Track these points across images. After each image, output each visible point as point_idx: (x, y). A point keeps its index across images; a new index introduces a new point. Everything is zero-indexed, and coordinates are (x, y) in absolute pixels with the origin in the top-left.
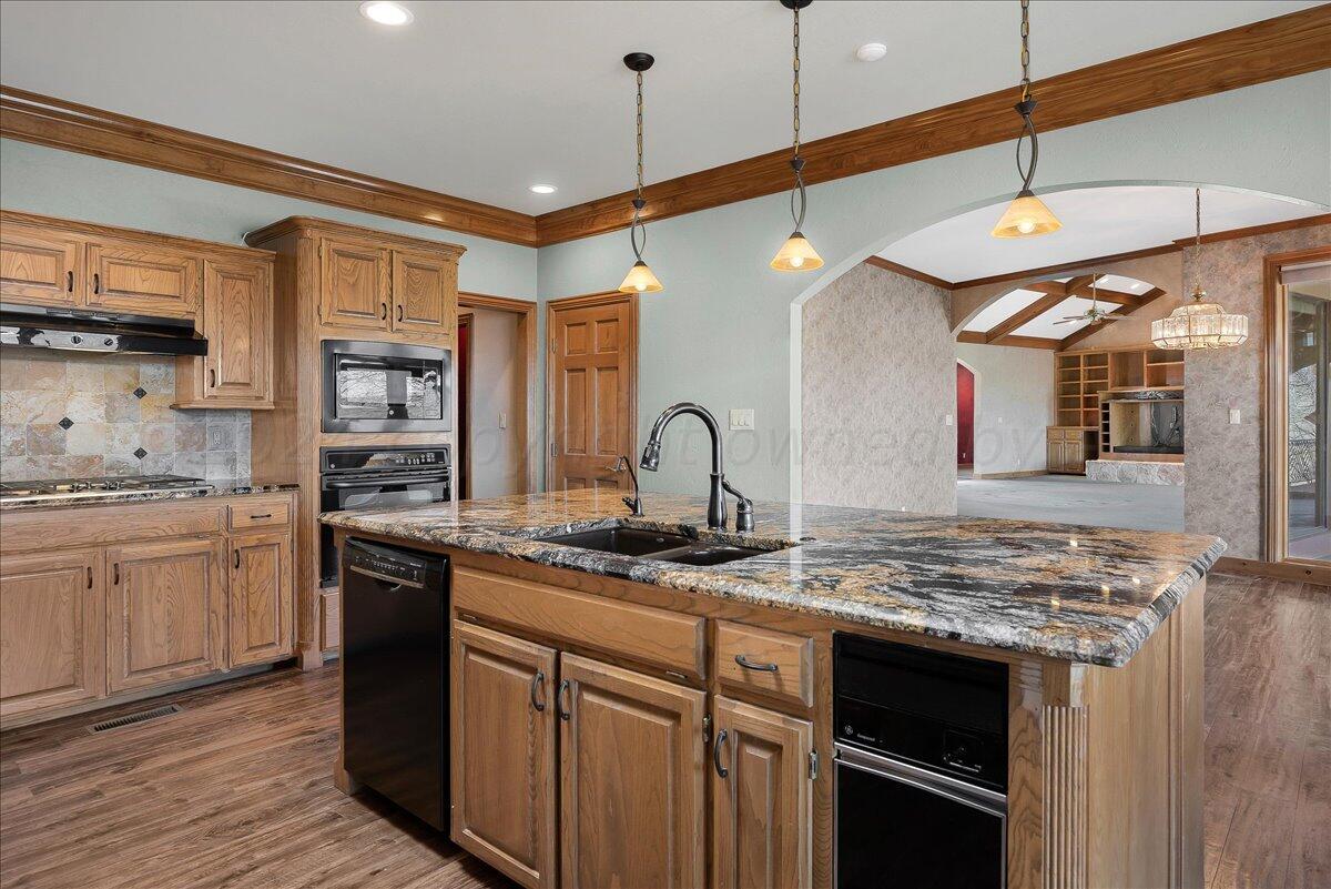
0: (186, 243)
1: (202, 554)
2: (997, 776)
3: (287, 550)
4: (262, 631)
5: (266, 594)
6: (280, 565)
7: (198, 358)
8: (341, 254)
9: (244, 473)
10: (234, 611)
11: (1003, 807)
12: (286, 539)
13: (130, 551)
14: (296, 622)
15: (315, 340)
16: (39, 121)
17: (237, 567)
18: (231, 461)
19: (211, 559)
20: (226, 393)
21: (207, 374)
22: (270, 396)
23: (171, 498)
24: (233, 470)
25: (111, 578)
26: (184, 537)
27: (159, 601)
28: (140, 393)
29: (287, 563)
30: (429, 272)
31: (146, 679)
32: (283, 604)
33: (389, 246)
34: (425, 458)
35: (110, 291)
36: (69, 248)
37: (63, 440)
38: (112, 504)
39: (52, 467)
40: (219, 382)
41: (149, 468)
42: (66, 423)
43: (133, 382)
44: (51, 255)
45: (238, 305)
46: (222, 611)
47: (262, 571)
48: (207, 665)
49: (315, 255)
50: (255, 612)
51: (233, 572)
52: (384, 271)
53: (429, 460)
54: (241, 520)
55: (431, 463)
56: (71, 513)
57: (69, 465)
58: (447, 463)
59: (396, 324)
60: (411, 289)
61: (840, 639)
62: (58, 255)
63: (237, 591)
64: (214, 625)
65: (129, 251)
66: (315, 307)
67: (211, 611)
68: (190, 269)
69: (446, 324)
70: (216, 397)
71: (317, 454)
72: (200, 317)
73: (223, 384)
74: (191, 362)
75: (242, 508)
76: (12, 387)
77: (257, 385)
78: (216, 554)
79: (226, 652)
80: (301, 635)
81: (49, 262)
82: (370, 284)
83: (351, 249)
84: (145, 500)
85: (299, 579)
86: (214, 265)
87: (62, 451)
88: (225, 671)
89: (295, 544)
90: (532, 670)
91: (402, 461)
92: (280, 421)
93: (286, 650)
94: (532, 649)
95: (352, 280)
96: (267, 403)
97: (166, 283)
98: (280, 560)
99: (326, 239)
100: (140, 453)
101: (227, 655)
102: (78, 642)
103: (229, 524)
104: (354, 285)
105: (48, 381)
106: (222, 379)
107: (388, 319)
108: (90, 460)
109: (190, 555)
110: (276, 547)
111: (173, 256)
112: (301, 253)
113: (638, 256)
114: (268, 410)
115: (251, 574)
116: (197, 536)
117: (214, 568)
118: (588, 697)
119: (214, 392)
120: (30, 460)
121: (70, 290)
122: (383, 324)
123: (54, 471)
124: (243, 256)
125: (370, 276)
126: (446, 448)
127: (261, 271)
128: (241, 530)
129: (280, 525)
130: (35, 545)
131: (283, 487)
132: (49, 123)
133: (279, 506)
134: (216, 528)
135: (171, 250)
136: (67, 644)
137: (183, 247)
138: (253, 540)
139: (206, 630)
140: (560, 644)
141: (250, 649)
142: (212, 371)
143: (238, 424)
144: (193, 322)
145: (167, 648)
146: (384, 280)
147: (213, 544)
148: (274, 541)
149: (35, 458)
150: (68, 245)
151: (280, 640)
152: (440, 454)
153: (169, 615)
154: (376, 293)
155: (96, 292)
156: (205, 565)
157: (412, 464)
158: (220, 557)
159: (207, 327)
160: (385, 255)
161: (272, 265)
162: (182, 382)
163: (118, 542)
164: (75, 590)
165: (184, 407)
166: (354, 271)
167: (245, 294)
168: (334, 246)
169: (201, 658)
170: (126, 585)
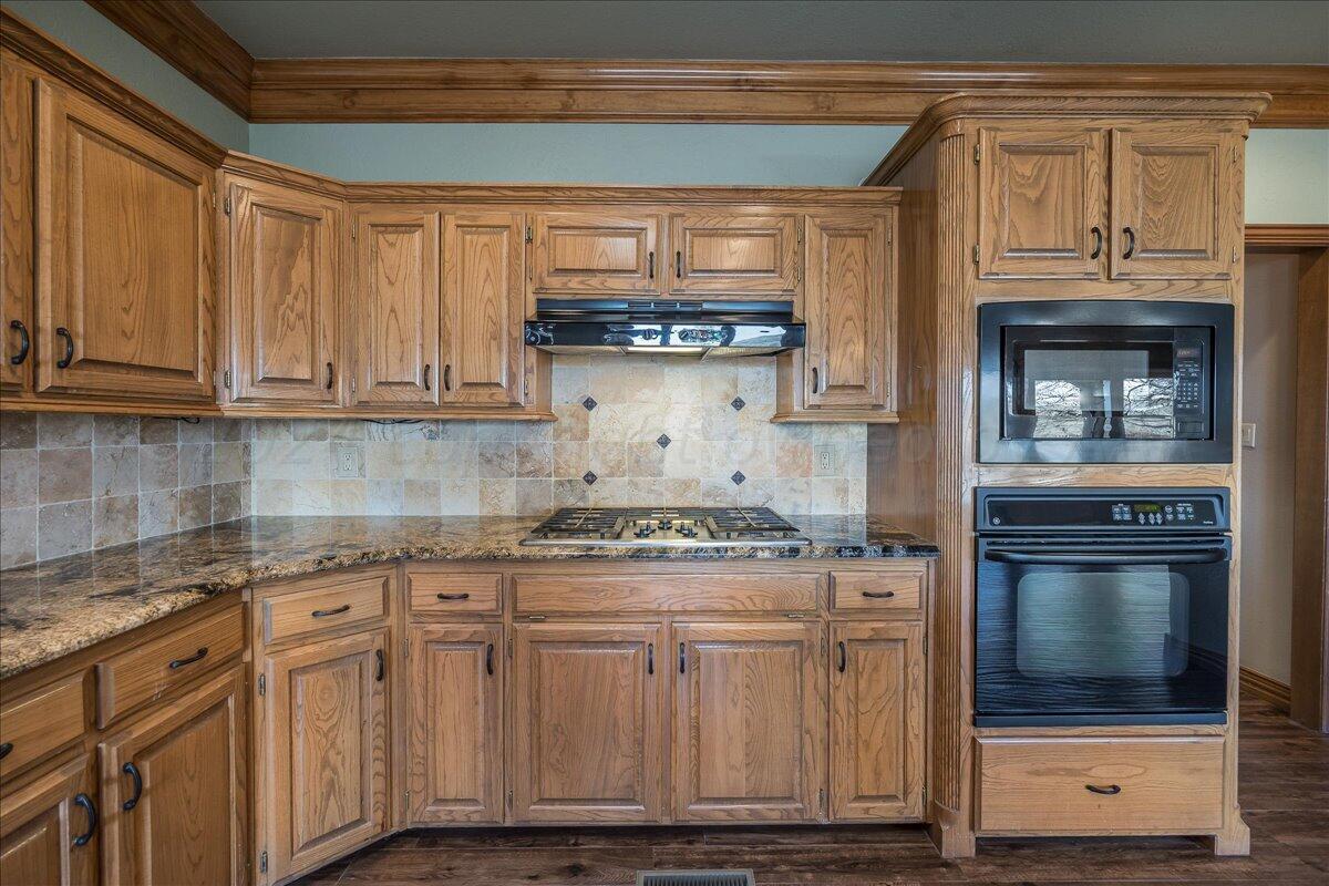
0: (783, 195)
1: (793, 642)
3: (917, 652)
4: (877, 774)
5: (884, 716)
6: (906, 675)
7: (797, 353)
8: (1015, 150)
10: (836, 735)
12: (916, 632)
13: (699, 626)
14: (930, 768)
15: (967, 306)
17: (842, 669)
18: (843, 491)
19: (806, 652)
20: (834, 399)
21: (809, 375)
22: (892, 404)
24: (844, 504)
25: (676, 664)
26: (768, 615)
27: (735, 704)
28: (739, 404)
29: (917, 672)
30: (1185, 160)
32: (911, 735)
33: (1105, 124)
34: (1175, 513)
35: (694, 271)
36: (650, 223)
37: (661, 460)
39: (650, 491)
40: (823, 386)
42: (664, 441)
43: (731, 390)
44: (631, 235)
45: (850, 275)
46: (819, 731)
47: (878, 681)
48: (797, 810)
49: (969, 162)
50: (867, 745)
51: (837, 678)
52: (1094, 169)
53: (1182, 517)
54: (848, 598)
55: (1187, 522)
57: (666, 489)
58: (1221, 524)
59: (1121, 265)
60: (1149, 193)
62: (638, 234)
63: (841, 705)
64: (808, 750)
65: (715, 217)
66: (968, 251)
67: (803, 730)
68: (787, 231)
69: (1224, 256)
70: (819, 407)
71: (968, 499)
72: (801, 297)
73: (830, 387)
74: (790, 357)
75: (852, 578)
76: (614, 401)
77: (873, 387)
78: (811, 646)
79: (825, 792)
80: (937, 791)
81: (630, 243)
82: (1069, 199)
85: (936, 701)
86: (818, 221)
87: (660, 474)
89: (931, 641)
91: (1127, 517)
93: (915, 810)
95: (1033, 194)
96: (889, 414)
97: (758, 253)
98: (906, 666)
99: (989, 129)
100: (738, 478)
101: (826, 799)
102: (639, 744)
103: (831, 601)
104: (1039, 202)
105: (647, 393)
106: (827, 382)
107: (1102, 257)
108: (686, 485)
109: (777, 644)
110: (900, 646)
111: (766, 216)
112: (943, 165)
114: (890, 425)
115: (863, 684)
116: (788, 614)
117: (808, 665)
119: (814, 399)
120: (631, 482)
121: (652, 276)
122: (1092, 266)
123: (652, 496)
124: (856, 203)
125: (1069, 182)
126: (1220, 494)
127: (880, 221)
128: (845, 612)
129: (907, 610)
133: (906, 578)
134: (812, 606)
135: (765, 207)
137: (778, 201)
138: (865, 630)
139: (797, 756)
141: (859, 798)
142: (815, 370)
143: (850, 440)
144: (791, 303)
145: (744, 773)
146: (1096, 187)
147: (808, 630)
148: (897, 635)
149: (636, 479)
150: (649, 220)
151: (906, 793)
152: (1206, 505)
153: (748, 726)
154: (1080, 209)
155: (679, 276)
156: (797, 660)
157: (1147, 522)
158: (818, 649)
159: (809, 309)
160: (1097, 140)
161: (896, 209)
162: (783, 389)
163: (684, 612)
164: (635, 672)
165: (782, 417)
166: (1037, 179)
167: (859, 256)
168: (1001, 137)
169: (790, 799)
170: (694, 674)
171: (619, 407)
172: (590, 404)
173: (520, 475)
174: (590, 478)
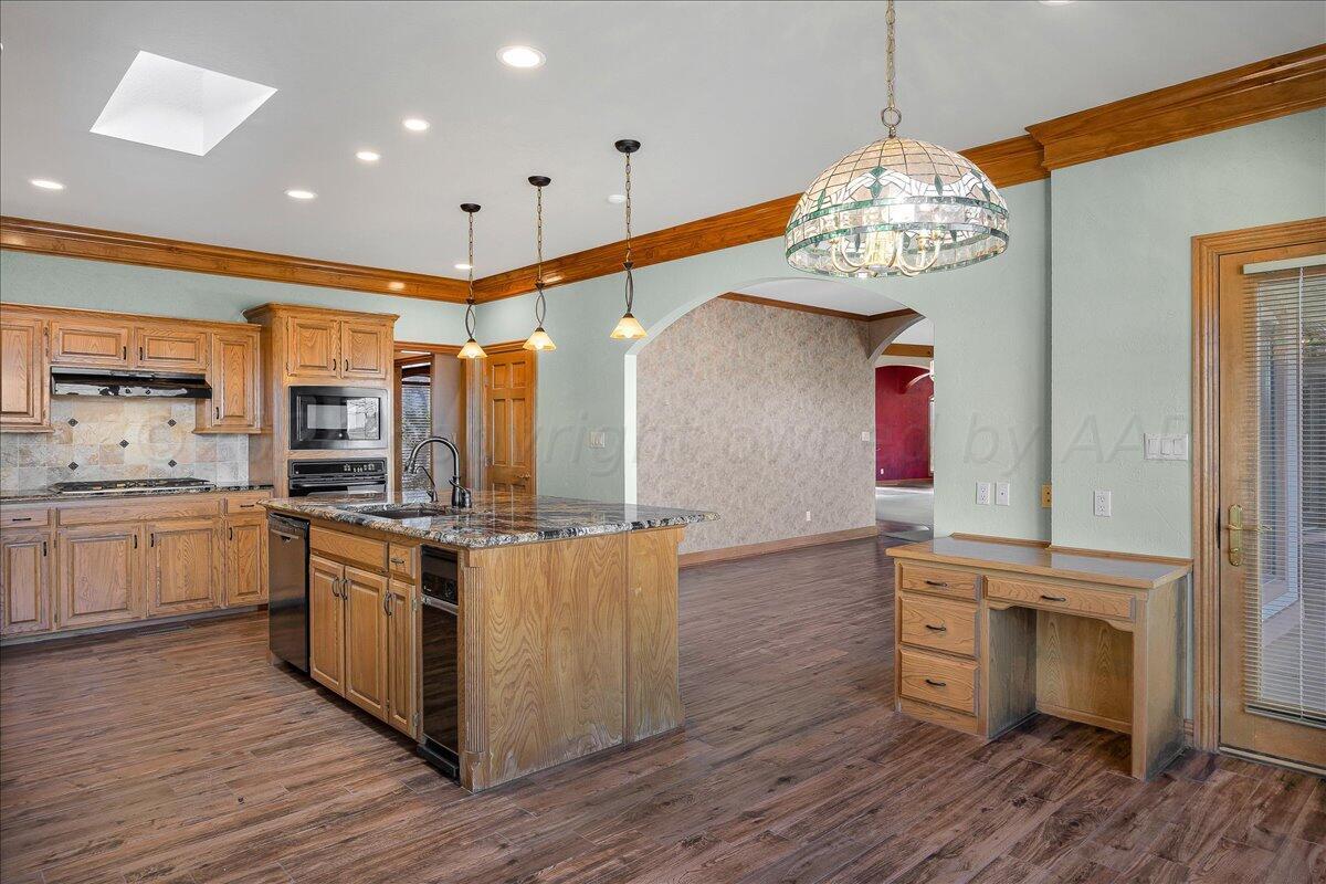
0: (199, 323)
1: (207, 529)
2: (454, 599)
3: (265, 529)
4: (248, 583)
5: (251, 558)
6: (260, 540)
7: (207, 402)
8: (302, 326)
9: (243, 479)
10: (229, 568)
11: (456, 611)
12: (264, 522)
13: (161, 526)
15: (285, 387)
16: (106, 247)
17: (231, 539)
18: (235, 469)
19: (213, 534)
20: (228, 422)
21: (214, 410)
22: (258, 424)
23: (186, 493)
24: (236, 476)
25: (149, 543)
26: (195, 518)
27: (179, 559)
28: (172, 423)
29: (265, 538)
30: (369, 335)
31: (171, 609)
32: (262, 565)
33: (339, 319)
34: (367, 468)
35: (149, 358)
36: (124, 332)
37: (122, 455)
38: (150, 496)
39: (114, 472)
40: (222, 415)
41: (177, 473)
42: (124, 444)
43: (167, 416)
44: (112, 337)
45: (235, 363)
46: (221, 568)
47: (248, 543)
48: (211, 604)
49: (284, 329)
50: (243, 570)
51: (228, 543)
52: (334, 336)
53: (370, 469)
54: (233, 508)
55: (372, 471)
56: (125, 501)
57: (125, 471)
58: (385, 471)
59: (344, 373)
60: (355, 347)
61: (425, 548)
62: (117, 336)
63: (231, 555)
64: (215, 576)
65: (161, 330)
66: (284, 365)
67: (213, 568)
68: (202, 340)
69: (383, 371)
70: (220, 426)
71: (285, 465)
72: (209, 372)
73: (225, 416)
74: (204, 402)
75: (235, 500)
76: (91, 420)
77: (249, 418)
78: (216, 530)
81: (113, 341)
82: (325, 346)
83: (309, 322)
84: (171, 493)
86: (219, 337)
87: (122, 462)
88: (223, 608)
90: (334, 576)
92: (265, 442)
93: (264, 596)
94: (335, 565)
95: (310, 344)
96: (256, 429)
97: (187, 350)
98: (260, 536)
99: (292, 317)
100: (172, 463)
101: (224, 596)
102: (129, 582)
103: (226, 511)
104: (313, 347)
105: (112, 417)
106: (224, 414)
107: (338, 370)
108: (140, 468)
109: (200, 530)
110: (258, 528)
111: (190, 332)
112: (274, 327)
113: (470, 335)
114: (257, 435)
115: (240, 544)
116: (204, 517)
117: (215, 539)
118: (354, 587)
119: (218, 422)
120: (101, 468)
121: (125, 358)
122: (334, 373)
123: (116, 475)
124: (238, 329)
125: (325, 340)
126: (384, 461)
127: (251, 339)
128: (233, 515)
129: (261, 512)
130: (103, 520)
131: (262, 487)
132: (112, 247)
133: (259, 500)
134: (216, 513)
135: (190, 328)
136: (122, 582)
137: (197, 326)
138: (241, 522)
139: (210, 579)
140: (346, 562)
141: (240, 594)
142: (217, 408)
143: (239, 443)
144: (204, 376)
145: (184, 590)
146: (335, 342)
147: (215, 523)
148: (255, 523)
149: (105, 466)
150: (124, 330)
151: (261, 591)
152: (380, 464)
153: (186, 568)
154: (329, 352)
155: (141, 359)
156: (210, 537)
157: (357, 471)
158: (219, 532)
159: (215, 380)
160: (336, 325)
161: (259, 335)
162: (199, 416)
163: (153, 520)
164: (127, 550)
165: (200, 432)
166: (312, 338)
167: (240, 354)
168: (297, 321)
169: (207, 598)
170: (158, 548)
171: (94, 425)
172: (73, 422)
173: (21, 465)
174: (73, 466)
